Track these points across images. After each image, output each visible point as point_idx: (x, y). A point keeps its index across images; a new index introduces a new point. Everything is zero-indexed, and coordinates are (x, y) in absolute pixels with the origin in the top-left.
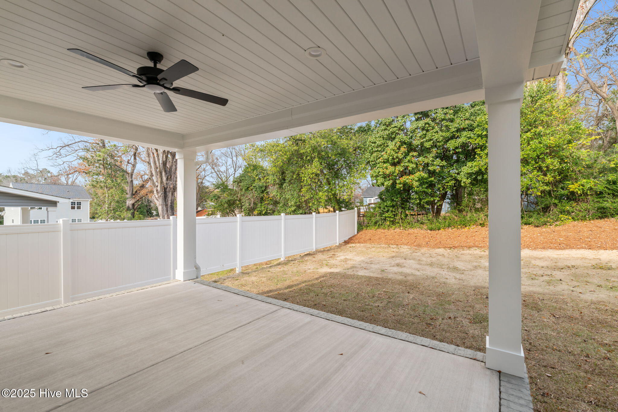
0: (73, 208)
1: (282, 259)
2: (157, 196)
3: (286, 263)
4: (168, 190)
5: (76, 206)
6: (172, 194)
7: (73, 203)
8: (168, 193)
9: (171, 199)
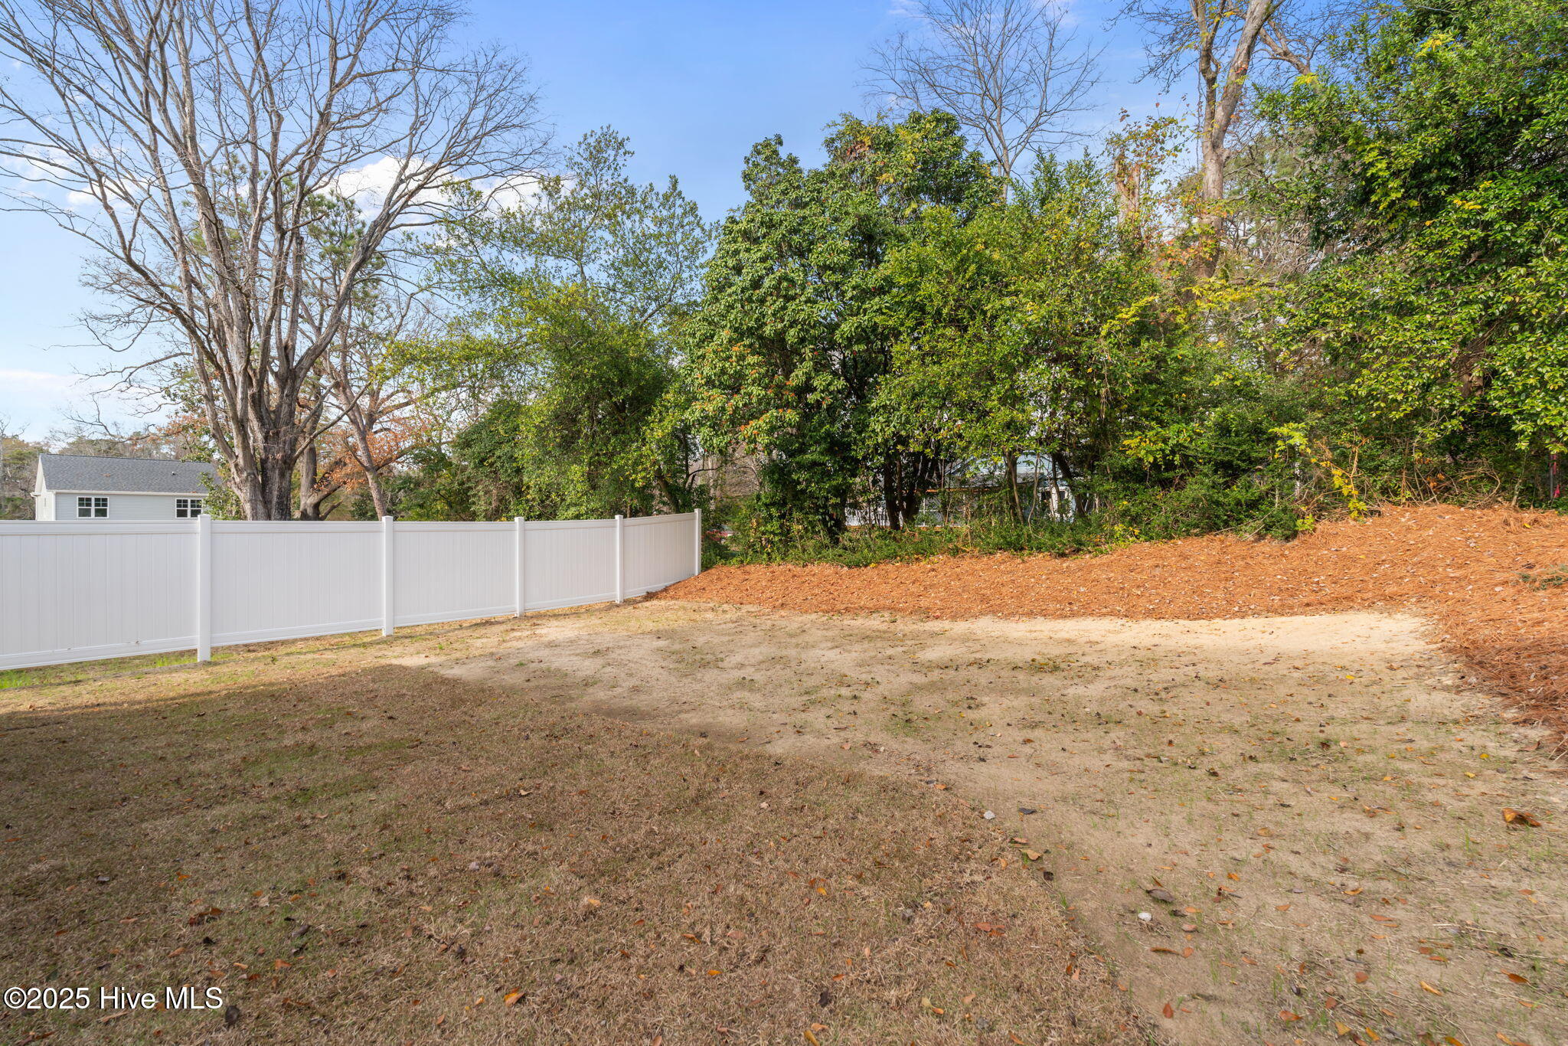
0: (182, 514)
1: (384, 634)
2: (238, 480)
3: (390, 641)
4: (269, 465)
5: (189, 509)
6: (282, 475)
7: (182, 503)
8: (269, 473)
9: (280, 488)
